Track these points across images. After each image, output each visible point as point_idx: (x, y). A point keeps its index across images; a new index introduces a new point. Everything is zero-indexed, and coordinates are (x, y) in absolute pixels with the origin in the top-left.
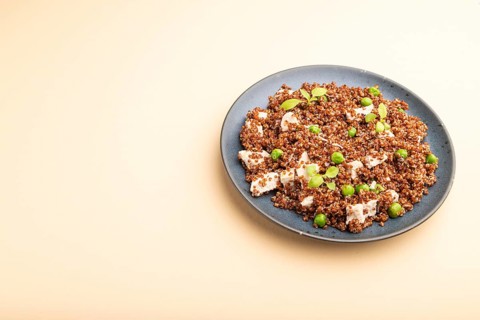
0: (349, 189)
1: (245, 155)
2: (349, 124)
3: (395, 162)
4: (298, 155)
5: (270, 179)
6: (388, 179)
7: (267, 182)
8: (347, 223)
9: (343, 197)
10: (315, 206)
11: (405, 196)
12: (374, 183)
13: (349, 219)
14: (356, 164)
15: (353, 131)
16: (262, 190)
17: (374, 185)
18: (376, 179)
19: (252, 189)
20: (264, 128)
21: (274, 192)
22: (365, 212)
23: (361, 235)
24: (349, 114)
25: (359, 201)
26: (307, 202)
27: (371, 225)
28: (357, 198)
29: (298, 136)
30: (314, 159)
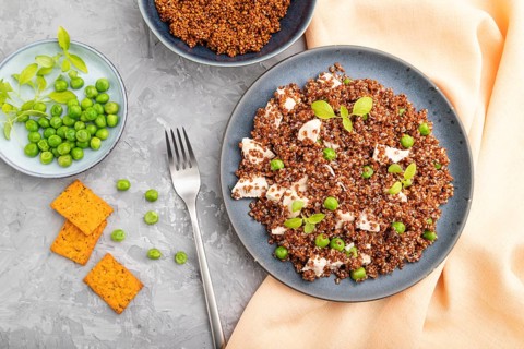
0: (322, 241)
1: (248, 145)
2: (370, 164)
3: (387, 232)
4: (296, 178)
5: (257, 188)
7: (252, 190)
8: (304, 269)
9: (313, 245)
10: (282, 237)
11: (376, 264)
12: (352, 244)
13: (307, 268)
14: (347, 217)
15: (369, 172)
16: (244, 195)
17: (350, 247)
18: (356, 242)
19: (233, 191)
20: (283, 120)
21: (257, 199)
24: (376, 152)
26: (278, 231)
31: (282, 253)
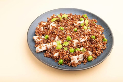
0: (72, 50)
1: (35, 38)
2: (74, 27)
3: (90, 40)
4: (54, 37)
5: (43, 46)
6: (88, 47)
7: (42, 47)
8: (71, 63)
9: (70, 53)
10: (59, 56)
11: (94, 53)
12: (82, 48)
13: (72, 61)
14: (76, 41)
15: (76, 29)
16: (40, 50)
17: (82, 49)
18: (83, 46)
19: (36, 50)
20: (44, 28)
21: (45, 51)
22: (78, 59)
23: (76, 68)
24: (75, 23)
25: (76, 55)
26: (56, 55)
27: (80, 64)
28: (75, 53)
29: (55, 31)
30: (61, 39)
31: (61, 61)
